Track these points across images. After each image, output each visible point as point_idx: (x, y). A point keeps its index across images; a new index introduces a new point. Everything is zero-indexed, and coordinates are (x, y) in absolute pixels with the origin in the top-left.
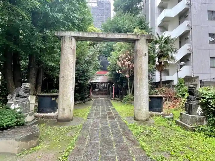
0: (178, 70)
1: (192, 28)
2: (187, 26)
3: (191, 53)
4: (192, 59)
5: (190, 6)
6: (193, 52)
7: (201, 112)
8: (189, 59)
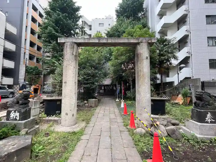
0: (179, 72)
1: (190, 33)
2: (186, 31)
3: (190, 56)
4: (191, 62)
5: (188, 12)
6: (192, 55)
7: (210, 119)
8: (189, 62)
